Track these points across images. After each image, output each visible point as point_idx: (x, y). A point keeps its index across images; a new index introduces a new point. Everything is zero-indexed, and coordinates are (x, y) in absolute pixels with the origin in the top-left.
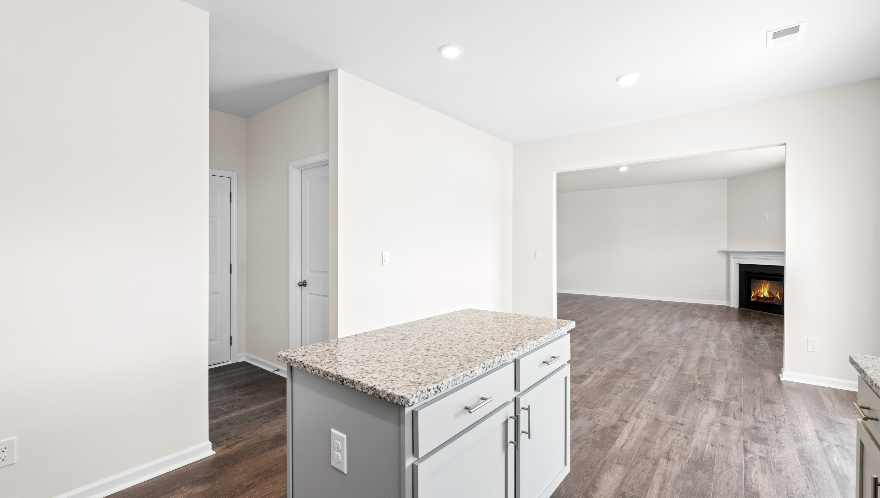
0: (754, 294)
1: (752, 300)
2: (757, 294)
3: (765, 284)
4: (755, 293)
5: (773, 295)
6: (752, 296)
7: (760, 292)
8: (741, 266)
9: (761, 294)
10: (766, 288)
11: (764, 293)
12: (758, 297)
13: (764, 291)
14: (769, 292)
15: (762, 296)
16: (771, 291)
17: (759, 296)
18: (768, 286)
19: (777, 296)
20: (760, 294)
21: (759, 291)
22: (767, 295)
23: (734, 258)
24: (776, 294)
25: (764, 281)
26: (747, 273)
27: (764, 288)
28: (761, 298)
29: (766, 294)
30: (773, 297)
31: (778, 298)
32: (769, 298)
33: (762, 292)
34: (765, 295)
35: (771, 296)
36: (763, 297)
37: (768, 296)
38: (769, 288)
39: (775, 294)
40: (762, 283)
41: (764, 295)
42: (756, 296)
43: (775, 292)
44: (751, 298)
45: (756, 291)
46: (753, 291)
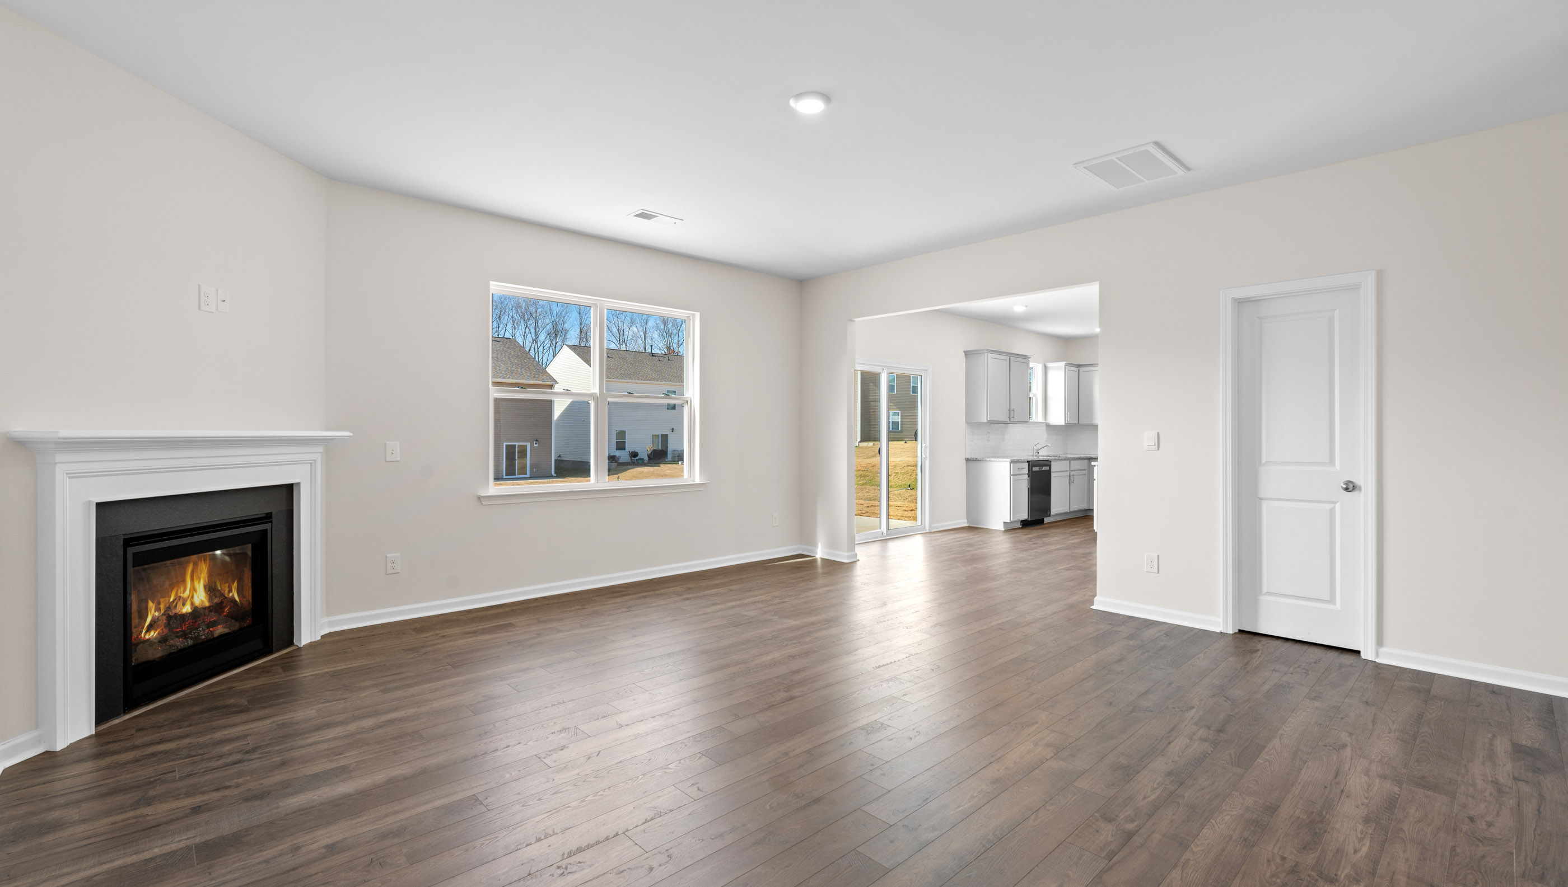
0: (158, 609)
1: (147, 637)
2: (168, 608)
3: (195, 565)
4: (162, 606)
5: (222, 595)
6: (149, 620)
7: (178, 598)
9: (184, 605)
10: (200, 579)
11: (192, 597)
12: (173, 620)
13: (193, 589)
14: (211, 589)
15: (187, 609)
16: (215, 583)
17: (174, 611)
18: (204, 570)
19: (231, 595)
20: (179, 604)
21: (176, 594)
22: (204, 599)
24: (230, 591)
25: (194, 557)
26: (129, 542)
27: (192, 580)
28: (183, 617)
29: (201, 598)
30: (222, 602)
31: (236, 601)
32: (207, 607)
33: (187, 593)
34: (197, 602)
35: (215, 601)
36: (190, 610)
37: (206, 604)
38: (208, 576)
39: (226, 591)
40: (188, 562)
41: (192, 604)
42: (164, 617)
43: (227, 585)
44: (144, 632)
45: (162, 597)
46: (153, 603)
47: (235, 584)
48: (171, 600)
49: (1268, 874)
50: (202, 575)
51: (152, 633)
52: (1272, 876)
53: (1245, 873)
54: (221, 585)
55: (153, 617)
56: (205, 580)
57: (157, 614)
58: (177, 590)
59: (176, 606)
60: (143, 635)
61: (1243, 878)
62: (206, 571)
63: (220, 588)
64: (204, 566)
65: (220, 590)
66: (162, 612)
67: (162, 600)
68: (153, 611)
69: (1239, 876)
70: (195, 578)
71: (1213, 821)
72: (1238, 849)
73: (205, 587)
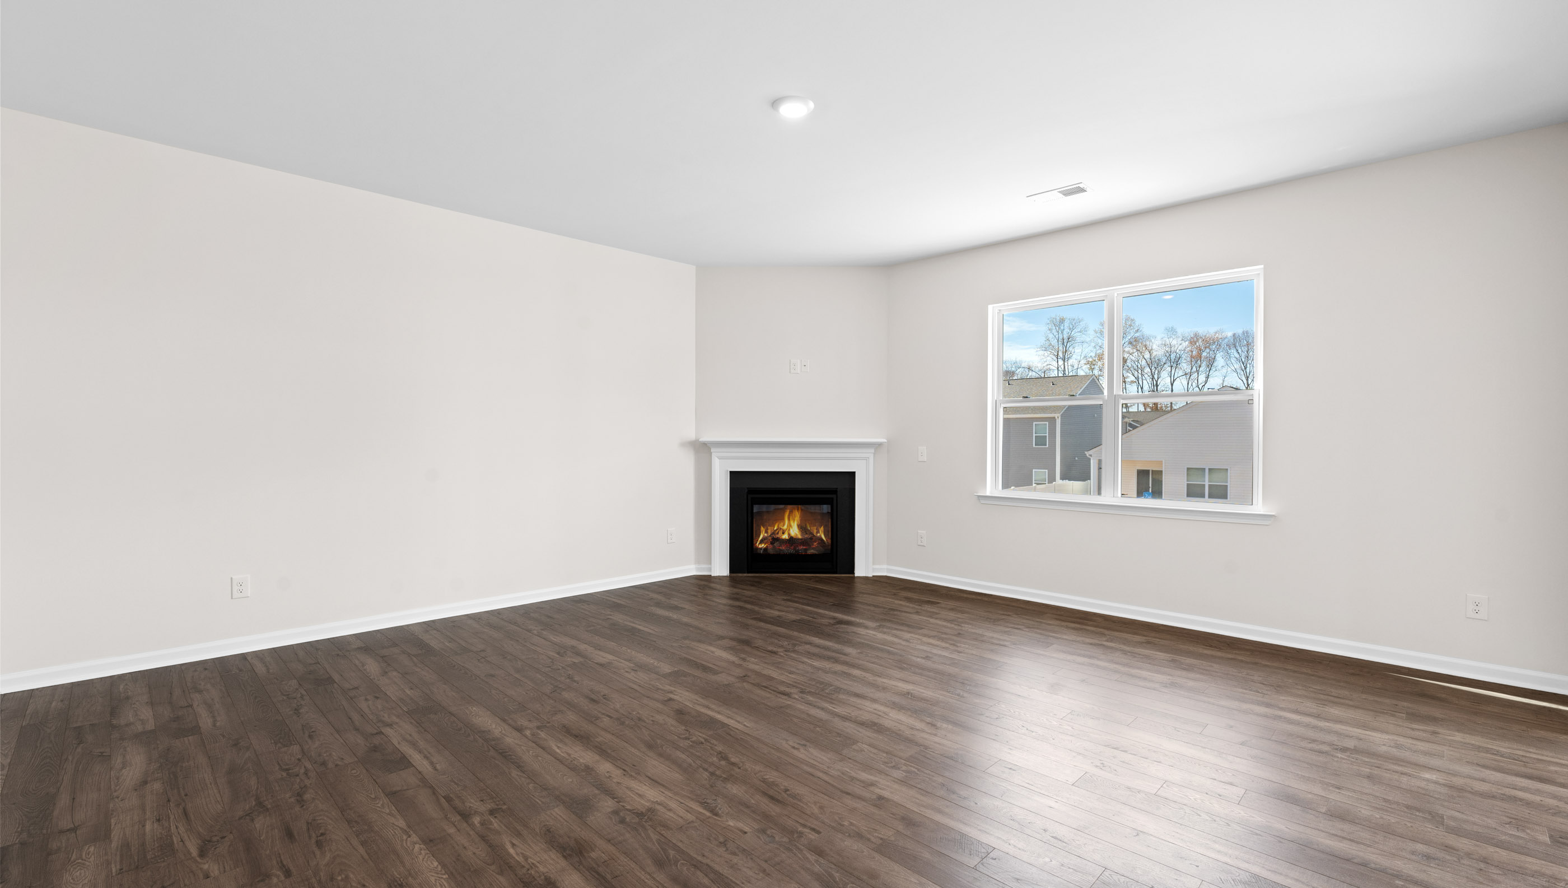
0: (766, 532)
1: (760, 546)
2: (773, 533)
3: (791, 512)
4: (769, 531)
5: (812, 534)
6: (761, 537)
7: (779, 529)
8: (734, 476)
9: (783, 533)
10: (794, 520)
11: (789, 530)
12: (775, 540)
13: (790, 526)
14: (802, 528)
15: (785, 536)
16: (806, 525)
17: (778, 536)
18: (797, 515)
19: (818, 535)
20: (781, 532)
21: (778, 526)
22: (797, 533)
23: (720, 458)
24: (818, 532)
25: (789, 507)
26: (751, 491)
27: (789, 521)
28: (782, 540)
29: (795, 531)
30: (811, 539)
31: (824, 540)
32: (801, 539)
33: (785, 527)
34: (793, 534)
35: (806, 536)
36: (787, 538)
37: (800, 537)
38: (801, 520)
39: (815, 531)
40: (787, 510)
41: (789, 534)
42: (770, 538)
43: (815, 528)
44: (758, 543)
45: (769, 526)
46: (764, 528)
47: (822, 528)
48: (775, 529)
49: (352, 876)
50: (796, 518)
51: (763, 545)
52: (347, 877)
53: (367, 862)
54: (810, 527)
55: (764, 536)
56: (798, 521)
57: (766, 535)
58: (779, 525)
59: (778, 533)
60: (757, 545)
61: (362, 857)
62: (799, 516)
63: (809, 529)
64: (797, 513)
65: (809, 530)
66: (769, 534)
67: (769, 528)
68: (764, 532)
69: (366, 857)
70: (791, 519)
71: (444, 877)
72: (395, 873)
73: (798, 526)
